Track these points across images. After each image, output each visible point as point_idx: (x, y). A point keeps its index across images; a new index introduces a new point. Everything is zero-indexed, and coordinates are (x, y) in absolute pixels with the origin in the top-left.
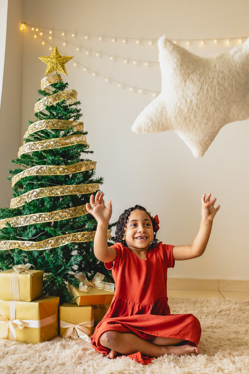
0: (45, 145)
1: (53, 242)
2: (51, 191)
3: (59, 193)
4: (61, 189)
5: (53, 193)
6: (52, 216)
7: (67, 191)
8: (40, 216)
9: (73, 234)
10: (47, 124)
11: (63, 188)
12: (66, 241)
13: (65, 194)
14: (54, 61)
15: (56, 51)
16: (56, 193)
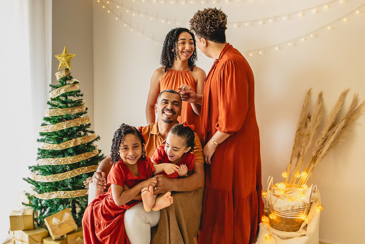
0: (46, 129)
1: (47, 195)
2: (49, 161)
3: (52, 163)
4: (54, 161)
5: (49, 163)
6: (48, 178)
7: (58, 162)
8: (42, 177)
9: (59, 192)
10: (50, 113)
11: (55, 160)
12: (54, 195)
13: (56, 164)
14: (63, 59)
15: (66, 51)
16: (51, 163)
